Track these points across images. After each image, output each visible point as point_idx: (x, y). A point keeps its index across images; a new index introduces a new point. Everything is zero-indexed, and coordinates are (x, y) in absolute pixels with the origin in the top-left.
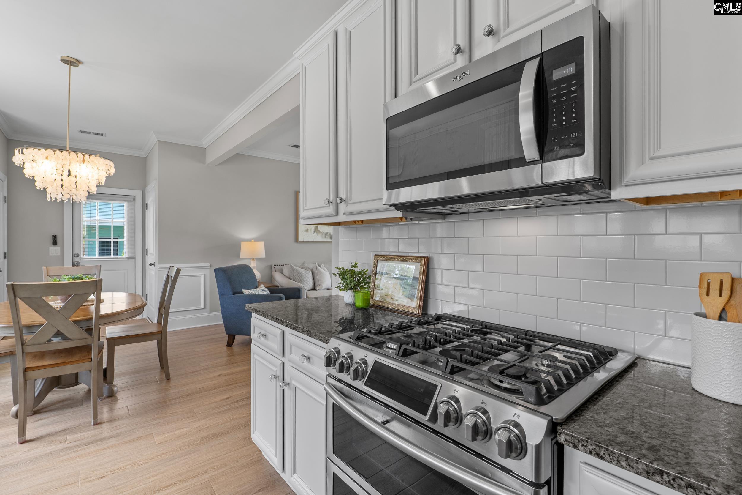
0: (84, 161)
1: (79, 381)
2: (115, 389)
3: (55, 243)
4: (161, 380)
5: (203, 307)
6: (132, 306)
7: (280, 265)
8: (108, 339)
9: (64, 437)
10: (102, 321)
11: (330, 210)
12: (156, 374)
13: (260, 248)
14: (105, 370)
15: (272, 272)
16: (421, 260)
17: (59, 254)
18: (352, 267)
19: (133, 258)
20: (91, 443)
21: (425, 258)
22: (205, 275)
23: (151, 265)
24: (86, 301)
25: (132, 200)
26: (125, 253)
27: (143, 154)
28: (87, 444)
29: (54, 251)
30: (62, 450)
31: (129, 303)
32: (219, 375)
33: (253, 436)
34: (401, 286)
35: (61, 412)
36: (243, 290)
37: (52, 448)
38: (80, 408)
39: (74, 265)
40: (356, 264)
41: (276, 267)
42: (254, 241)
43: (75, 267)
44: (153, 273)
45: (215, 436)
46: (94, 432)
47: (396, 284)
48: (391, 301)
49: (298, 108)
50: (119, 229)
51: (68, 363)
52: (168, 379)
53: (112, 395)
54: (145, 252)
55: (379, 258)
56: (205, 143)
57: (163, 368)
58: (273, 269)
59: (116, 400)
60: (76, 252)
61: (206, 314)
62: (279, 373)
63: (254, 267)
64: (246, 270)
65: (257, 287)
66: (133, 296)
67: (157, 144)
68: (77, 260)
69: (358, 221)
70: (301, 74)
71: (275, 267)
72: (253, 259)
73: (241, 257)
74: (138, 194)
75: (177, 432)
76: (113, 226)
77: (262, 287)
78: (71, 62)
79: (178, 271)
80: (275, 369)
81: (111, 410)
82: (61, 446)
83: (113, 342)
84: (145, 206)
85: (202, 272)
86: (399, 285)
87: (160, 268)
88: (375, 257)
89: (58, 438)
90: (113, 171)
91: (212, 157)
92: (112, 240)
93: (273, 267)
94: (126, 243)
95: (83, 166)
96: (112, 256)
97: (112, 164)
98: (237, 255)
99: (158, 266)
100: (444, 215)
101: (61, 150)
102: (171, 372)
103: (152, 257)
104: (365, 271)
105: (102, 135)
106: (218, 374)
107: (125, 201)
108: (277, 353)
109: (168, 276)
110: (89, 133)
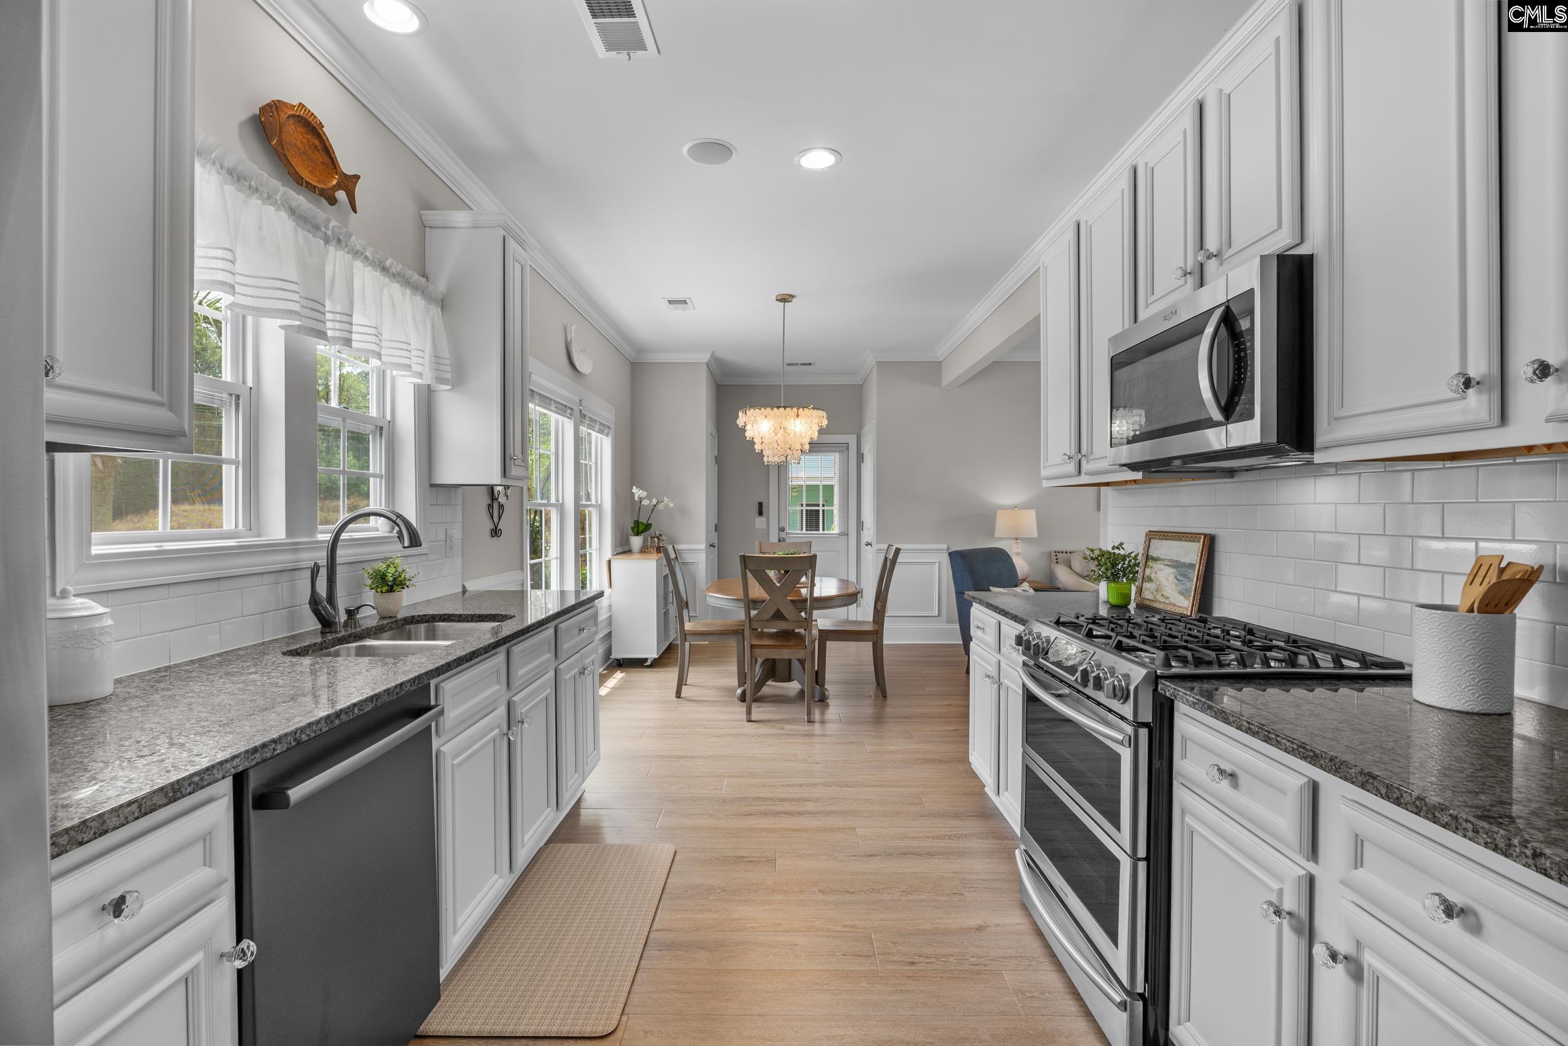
0: (798, 416)
1: (793, 678)
2: (827, 693)
3: (761, 513)
4: (876, 696)
5: (937, 614)
6: (844, 592)
7: (1066, 553)
8: (820, 631)
9: (783, 725)
10: (815, 605)
11: (1071, 468)
12: (871, 689)
13: (1029, 521)
14: (817, 672)
15: (1053, 565)
16: (1200, 538)
17: (765, 527)
18: (1113, 549)
19: (845, 534)
20: (807, 735)
21: (1205, 535)
22: (939, 562)
23: (868, 544)
24: (798, 583)
25: (844, 449)
26: (836, 529)
27: (857, 381)
28: (803, 735)
29: (760, 522)
30: (782, 735)
31: (840, 589)
32: (949, 705)
33: (971, 759)
34: (1176, 577)
35: (776, 705)
36: (991, 588)
37: (773, 731)
38: (793, 705)
39: (780, 541)
40: (1121, 544)
41: (1060, 555)
42: (1019, 509)
43: (782, 543)
44: (870, 557)
45: (932, 761)
46: (806, 728)
47: (1169, 575)
48: (1162, 600)
49: (1038, 318)
50: (829, 489)
51: (786, 646)
52: (885, 697)
53: (823, 700)
54: (860, 526)
55: (1152, 535)
56: (940, 354)
57: (879, 684)
58: (1054, 558)
59: (827, 705)
60: (782, 525)
61: (941, 625)
62: (994, 674)
63: (1018, 554)
64: (1000, 557)
65: (1016, 586)
66: (844, 582)
67: (875, 368)
68: (783, 535)
69: (1130, 481)
70: (1041, 269)
71: (1056, 556)
72: (1016, 539)
73: (996, 535)
74: (852, 440)
75: (890, 747)
76: (824, 486)
77: (1025, 585)
78: (785, 299)
79: (898, 551)
80: (991, 669)
81: (823, 713)
82: (780, 731)
83: (826, 635)
84: (860, 458)
85: (934, 558)
86: (1172, 576)
87: (878, 550)
88: (1147, 534)
89: (777, 725)
90: (825, 422)
91: (952, 374)
92: (821, 508)
93: (1053, 554)
94: (836, 513)
95: (798, 421)
96: (821, 531)
97: (824, 414)
98: (991, 532)
99: (876, 546)
100: (1231, 473)
101: (778, 407)
102: (888, 690)
103: (868, 534)
104: (1133, 555)
105: (810, 364)
106: (947, 703)
107: (836, 452)
108: (989, 647)
109: (886, 558)
110: (797, 364)
